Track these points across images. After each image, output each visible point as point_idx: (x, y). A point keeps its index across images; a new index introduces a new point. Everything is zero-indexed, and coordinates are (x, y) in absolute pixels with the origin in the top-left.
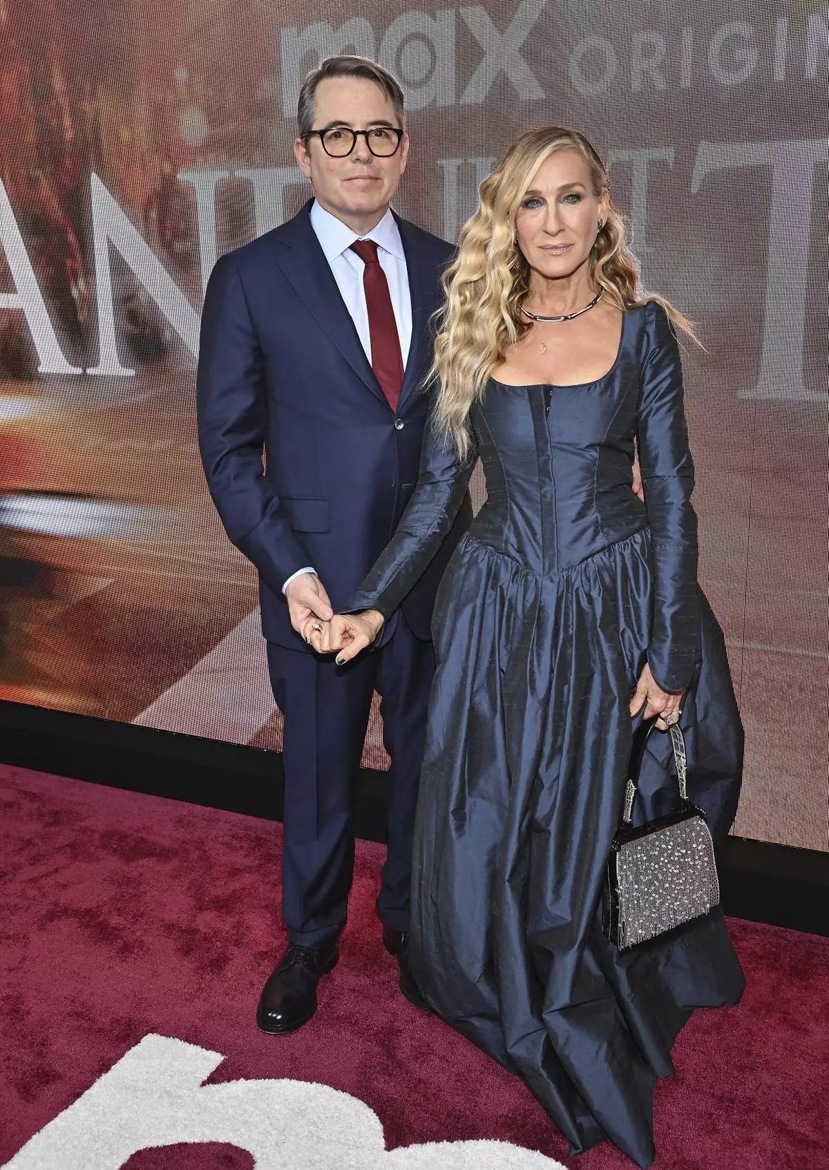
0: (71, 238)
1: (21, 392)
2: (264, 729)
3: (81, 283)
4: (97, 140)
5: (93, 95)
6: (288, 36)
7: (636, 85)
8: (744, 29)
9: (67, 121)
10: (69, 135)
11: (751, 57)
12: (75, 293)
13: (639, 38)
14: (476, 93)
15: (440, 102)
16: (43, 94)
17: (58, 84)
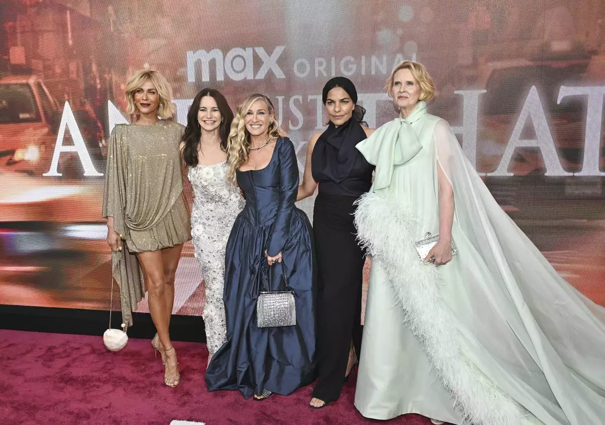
0: (99, 124)
1: (76, 184)
2: (182, 308)
3: (103, 142)
4: (111, 88)
5: (110, 72)
6: (190, 54)
7: (317, 75)
8: (352, 59)
9: (98, 81)
10: (99, 86)
11: (354, 67)
12: (101, 145)
13: (317, 60)
14: (261, 75)
15: (248, 78)
16: (87, 71)
17: (94, 68)
